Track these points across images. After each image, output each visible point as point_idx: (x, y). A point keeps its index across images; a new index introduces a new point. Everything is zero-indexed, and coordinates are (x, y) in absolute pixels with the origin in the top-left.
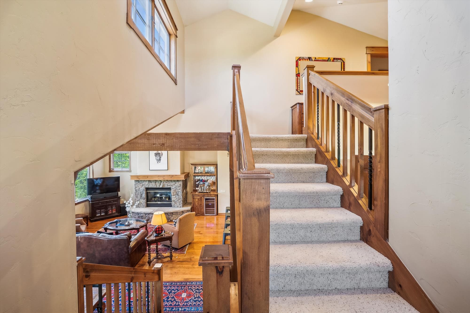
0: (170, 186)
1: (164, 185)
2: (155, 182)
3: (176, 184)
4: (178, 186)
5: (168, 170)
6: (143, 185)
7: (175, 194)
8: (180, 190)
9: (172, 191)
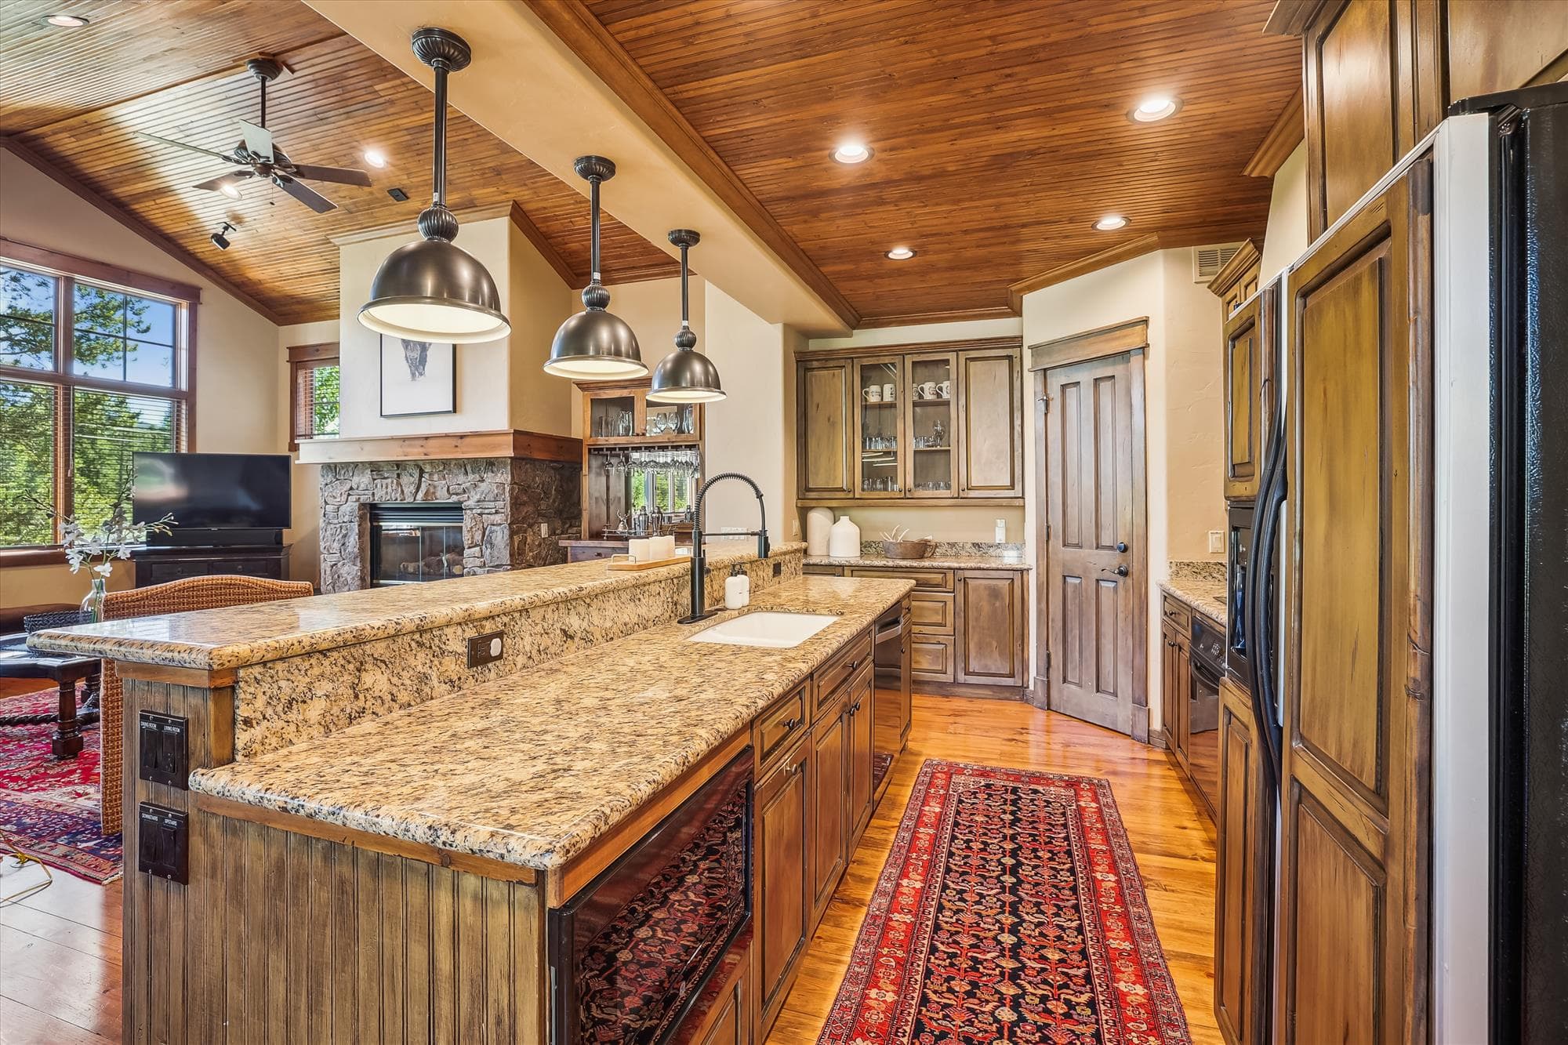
0: (457, 494)
1: (432, 490)
2: (398, 476)
3: (483, 486)
4: (491, 497)
5: (455, 410)
6: (351, 489)
7: (478, 537)
8: (498, 518)
9: (467, 523)
